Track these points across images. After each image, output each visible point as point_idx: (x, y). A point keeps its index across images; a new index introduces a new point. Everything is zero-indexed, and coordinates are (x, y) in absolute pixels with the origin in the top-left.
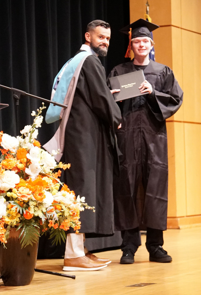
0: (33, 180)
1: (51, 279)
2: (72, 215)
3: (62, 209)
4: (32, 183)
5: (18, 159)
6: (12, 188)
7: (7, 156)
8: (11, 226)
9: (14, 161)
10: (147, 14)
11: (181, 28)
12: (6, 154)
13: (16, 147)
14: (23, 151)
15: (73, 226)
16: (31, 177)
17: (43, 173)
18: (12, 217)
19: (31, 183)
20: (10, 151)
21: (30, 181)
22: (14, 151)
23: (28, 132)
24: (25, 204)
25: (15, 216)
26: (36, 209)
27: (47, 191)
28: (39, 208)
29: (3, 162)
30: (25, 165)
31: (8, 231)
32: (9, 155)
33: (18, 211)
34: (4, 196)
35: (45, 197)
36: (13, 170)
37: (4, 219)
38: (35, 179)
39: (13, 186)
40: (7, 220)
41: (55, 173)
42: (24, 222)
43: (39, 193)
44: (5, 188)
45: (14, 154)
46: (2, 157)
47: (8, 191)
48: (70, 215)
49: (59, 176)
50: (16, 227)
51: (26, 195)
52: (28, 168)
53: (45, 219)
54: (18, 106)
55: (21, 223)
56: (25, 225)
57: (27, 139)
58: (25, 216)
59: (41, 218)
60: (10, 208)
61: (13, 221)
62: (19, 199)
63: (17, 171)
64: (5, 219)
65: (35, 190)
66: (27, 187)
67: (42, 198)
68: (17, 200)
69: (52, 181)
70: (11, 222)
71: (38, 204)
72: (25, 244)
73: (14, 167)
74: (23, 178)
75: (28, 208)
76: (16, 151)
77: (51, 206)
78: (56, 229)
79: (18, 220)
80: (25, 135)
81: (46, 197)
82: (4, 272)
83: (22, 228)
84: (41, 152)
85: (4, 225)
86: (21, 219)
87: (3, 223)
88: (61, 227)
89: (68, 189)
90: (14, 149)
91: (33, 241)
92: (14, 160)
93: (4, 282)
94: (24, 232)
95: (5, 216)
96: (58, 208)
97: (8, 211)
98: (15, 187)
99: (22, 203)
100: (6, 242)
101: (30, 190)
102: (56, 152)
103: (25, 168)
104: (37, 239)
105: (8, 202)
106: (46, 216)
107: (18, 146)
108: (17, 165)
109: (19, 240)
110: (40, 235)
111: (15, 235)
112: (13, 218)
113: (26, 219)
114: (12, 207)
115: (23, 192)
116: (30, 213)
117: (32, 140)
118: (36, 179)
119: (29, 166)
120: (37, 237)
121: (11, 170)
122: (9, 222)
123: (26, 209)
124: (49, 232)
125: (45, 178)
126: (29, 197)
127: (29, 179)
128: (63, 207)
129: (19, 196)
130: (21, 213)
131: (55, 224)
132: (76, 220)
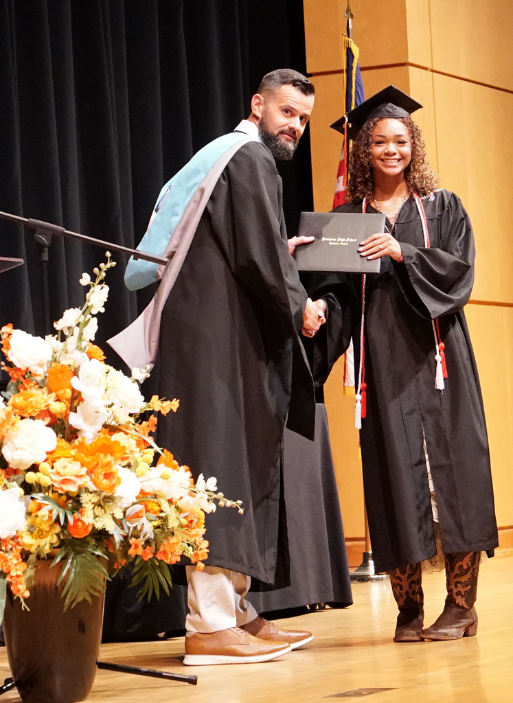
0: (88, 442)
1: (136, 686)
2: (187, 526)
3: (162, 511)
4: (87, 450)
5: (50, 392)
6: (39, 462)
7: (24, 383)
8: (38, 557)
9: (41, 395)
10: (349, 37)
11: (433, 71)
12: (22, 379)
13: (45, 361)
14: (63, 372)
15: (190, 553)
16: (84, 435)
17: (113, 423)
18: (41, 533)
19: (85, 449)
20: (30, 372)
21: (82, 444)
22: (40, 372)
23: (74, 325)
24: (71, 501)
25: (48, 529)
26: (98, 511)
27: (124, 467)
28: (106, 509)
29: (14, 400)
30: (69, 405)
31: (31, 568)
32: (28, 382)
33: (54, 518)
34: (20, 483)
35: (120, 483)
36: (39, 419)
37: (20, 540)
38: (94, 439)
39: (39, 458)
40: (28, 541)
41: (141, 423)
42: (70, 543)
43: (103, 473)
44: (20, 463)
45: (39, 379)
46: (12, 388)
47: (28, 470)
48: (181, 526)
49: (151, 431)
50: (51, 557)
51: (73, 478)
52: (76, 412)
53: (122, 535)
54: (45, 262)
55: (63, 548)
56: (73, 551)
57: (72, 341)
58: (72, 531)
59: (112, 535)
60: (33, 511)
61: (42, 542)
62: (57, 488)
63: (48, 420)
64: (22, 537)
65: (94, 465)
66: (75, 459)
67: (112, 483)
68: (51, 492)
69: (135, 442)
70: (39, 546)
71: (103, 499)
72: (73, 598)
73: (41, 411)
74: (64, 437)
75: (78, 510)
76: (45, 373)
77: (133, 504)
78: (147, 561)
79: (55, 540)
80: (66, 333)
81: (122, 481)
82: (22, 670)
83: (65, 559)
84: (107, 373)
85: (21, 554)
86: (62, 537)
87: (19, 548)
88: (159, 557)
89: (175, 462)
90: (41, 365)
91: (92, 591)
92: (40, 393)
93: (22, 696)
94: (69, 571)
95: (23, 532)
96: (152, 509)
97: (30, 520)
98: (46, 460)
99: (64, 498)
100: (27, 594)
101: (83, 465)
102: (142, 373)
103: (68, 412)
104: (102, 588)
105: (29, 497)
106: (123, 529)
107: (50, 359)
108: (48, 405)
109: (57, 590)
110: (110, 576)
111: (49, 579)
112: (41, 535)
113: (74, 538)
114: (40, 507)
115: (66, 470)
116: (83, 523)
117: (84, 344)
118: (97, 438)
119: (78, 408)
120: (102, 582)
121: (33, 418)
122: (32, 545)
123: (73, 513)
124: (131, 569)
125: (117, 437)
126: (80, 482)
127: (80, 439)
128: (165, 506)
129: (55, 482)
130: (62, 523)
131: (144, 548)
132: (197, 538)
